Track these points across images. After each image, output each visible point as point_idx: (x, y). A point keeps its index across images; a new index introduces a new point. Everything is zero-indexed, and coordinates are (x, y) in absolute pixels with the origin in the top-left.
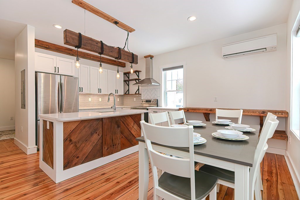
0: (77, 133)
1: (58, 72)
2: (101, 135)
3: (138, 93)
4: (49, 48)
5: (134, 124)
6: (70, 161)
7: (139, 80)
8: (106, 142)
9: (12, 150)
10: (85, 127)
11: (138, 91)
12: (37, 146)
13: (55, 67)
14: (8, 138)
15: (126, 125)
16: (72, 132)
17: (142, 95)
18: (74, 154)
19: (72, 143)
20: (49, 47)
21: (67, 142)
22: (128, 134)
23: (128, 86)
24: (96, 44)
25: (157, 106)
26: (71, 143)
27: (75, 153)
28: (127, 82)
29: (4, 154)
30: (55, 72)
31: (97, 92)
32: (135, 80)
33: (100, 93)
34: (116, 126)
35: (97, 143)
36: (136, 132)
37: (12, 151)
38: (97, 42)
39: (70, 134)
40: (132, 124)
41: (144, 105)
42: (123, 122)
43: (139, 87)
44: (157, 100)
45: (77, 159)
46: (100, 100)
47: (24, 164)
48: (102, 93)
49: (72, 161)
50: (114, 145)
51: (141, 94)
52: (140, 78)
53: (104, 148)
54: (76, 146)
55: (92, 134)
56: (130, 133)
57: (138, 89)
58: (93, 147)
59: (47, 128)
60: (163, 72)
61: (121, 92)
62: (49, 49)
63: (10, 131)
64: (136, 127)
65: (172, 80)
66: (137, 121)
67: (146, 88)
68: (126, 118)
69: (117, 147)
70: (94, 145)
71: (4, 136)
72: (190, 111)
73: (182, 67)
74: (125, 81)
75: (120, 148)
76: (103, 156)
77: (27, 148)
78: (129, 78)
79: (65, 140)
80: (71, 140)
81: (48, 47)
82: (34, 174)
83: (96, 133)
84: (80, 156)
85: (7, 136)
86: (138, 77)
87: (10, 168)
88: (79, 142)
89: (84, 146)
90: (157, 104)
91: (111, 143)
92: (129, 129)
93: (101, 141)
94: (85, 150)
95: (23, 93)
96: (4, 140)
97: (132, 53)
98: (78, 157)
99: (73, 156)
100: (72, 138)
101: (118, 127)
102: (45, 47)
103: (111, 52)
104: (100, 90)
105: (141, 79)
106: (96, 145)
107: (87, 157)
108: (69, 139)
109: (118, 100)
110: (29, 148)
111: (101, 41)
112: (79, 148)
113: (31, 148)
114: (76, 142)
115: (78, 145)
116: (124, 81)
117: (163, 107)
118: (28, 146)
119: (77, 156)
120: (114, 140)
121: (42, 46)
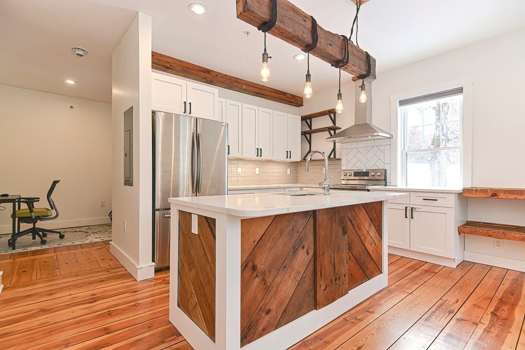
0: (267, 248)
1: (190, 113)
2: (311, 252)
3: (333, 157)
4: (171, 67)
5: (370, 226)
6: (252, 323)
7: (335, 129)
8: (323, 271)
9: (107, 266)
10: (281, 233)
11: (333, 153)
12: (154, 264)
13: (185, 103)
14: (99, 240)
15: (357, 229)
16: (259, 244)
17: (343, 162)
18: (261, 304)
19: (257, 276)
20: (171, 65)
21: (248, 271)
22: (360, 251)
23: (310, 142)
24: (302, 22)
25: (386, 185)
26: (255, 276)
27: (263, 302)
28: (307, 135)
29: (96, 275)
30: (185, 112)
31: (253, 156)
32: (329, 129)
33: (259, 158)
34: (341, 231)
35: (304, 275)
36: (373, 244)
37: (107, 270)
38: (305, 17)
39: (253, 250)
40: (367, 226)
41: (351, 182)
42: (351, 221)
43: (336, 144)
44: (386, 170)
45: (267, 317)
46: (257, 171)
47: (135, 305)
48: (264, 157)
49: (257, 321)
50: (338, 277)
51: (340, 159)
52: (337, 125)
53: (318, 286)
54: (265, 283)
55: (295, 250)
56: (363, 247)
57: (334, 150)
58: (297, 283)
59: (193, 231)
60: (401, 109)
61: (297, 157)
62: (171, 69)
63: (100, 225)
64: (373, 232)
65: (423, 126)
66: (374, 217)
67: (354, 145)
68: (357, 212)
69: (343, 284)
70: (299, 278)
71: (92, 235)
72: (502, 196)
73: (460, 91)
74: (304, 134)
75: (347, 286)
76: (318, 307)
77: (138, 267)
78: (310, 127)
79: (244, 267)
80: (254, 268)
81: (169, 65)
82: (163, 342)
83: (303, 247)
84: (273, 306)
85: (97, 236)
86: (334, 122)
87: (110, 314)
88: (270, 272)
89: (281, 282)
90: (385, 180)
91: (332, 274)
92: (362, 238)
93: (311, 268)
94: (283, 294)
95: (128, 155)
96: (92, 244)
97: (366, 52)
98: (269, 312)
99: (258, 310)
100: (257, 262)
101: (345, 232)
102: (164, 66)
103: (330, 45)
104: (259, 152)
105: (340, 128)
106: (303, 278)
107: (285, 311)
108: (250, 264)
109: (289, 173)
110: (140, 266)
111: (312, 17)
112: (270, 288)
113: (144, 268)
114: (265, 271)
115: (269, 280)
116: (302, 134)
117: (401, 185)
118: (138, 262)
119: (268, 308)
120: (336, 265)
121: (159, 65)
